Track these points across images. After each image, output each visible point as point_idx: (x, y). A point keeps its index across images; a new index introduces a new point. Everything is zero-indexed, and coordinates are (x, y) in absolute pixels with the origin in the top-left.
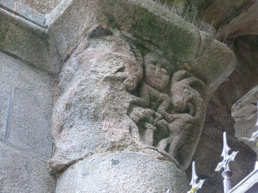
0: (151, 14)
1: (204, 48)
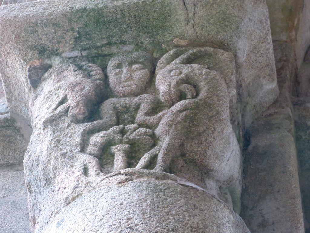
0: (93, 9)
1: (195, 5)
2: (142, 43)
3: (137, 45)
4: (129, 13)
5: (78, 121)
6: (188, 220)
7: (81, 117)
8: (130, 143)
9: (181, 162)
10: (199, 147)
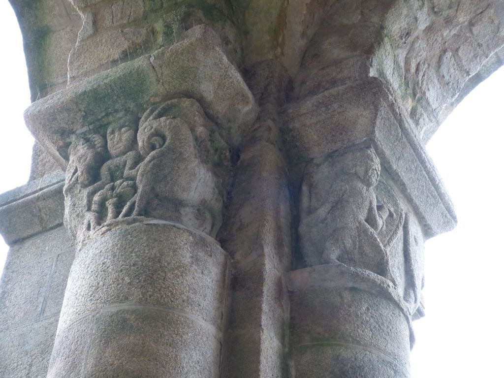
0: (91, 90)
1: (161, 67)
2: (129, 108)
3: (126, 110)
4: (116, 86)
5: (85, 186)
6: (147, 253)
7: (86, 182)
8: (118, 196)
9: (156, 202)
10: (166, 186)
